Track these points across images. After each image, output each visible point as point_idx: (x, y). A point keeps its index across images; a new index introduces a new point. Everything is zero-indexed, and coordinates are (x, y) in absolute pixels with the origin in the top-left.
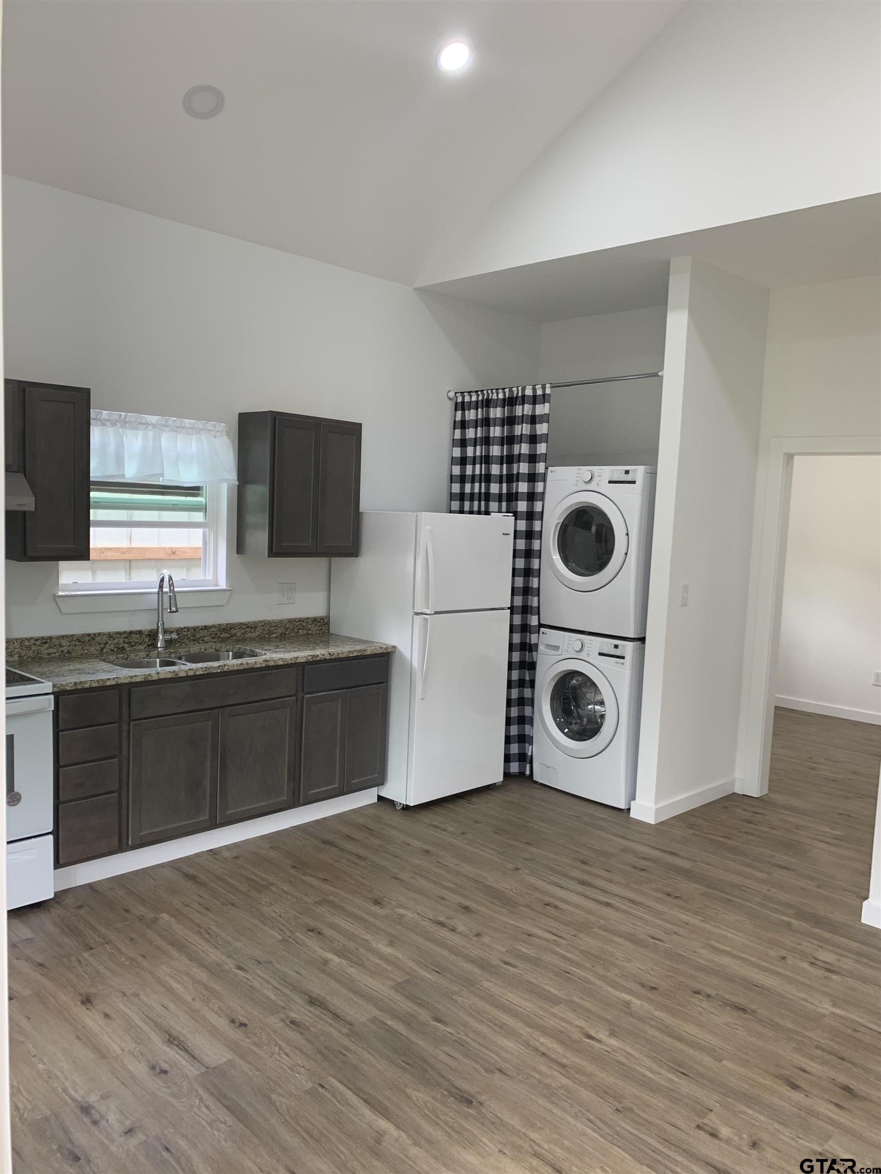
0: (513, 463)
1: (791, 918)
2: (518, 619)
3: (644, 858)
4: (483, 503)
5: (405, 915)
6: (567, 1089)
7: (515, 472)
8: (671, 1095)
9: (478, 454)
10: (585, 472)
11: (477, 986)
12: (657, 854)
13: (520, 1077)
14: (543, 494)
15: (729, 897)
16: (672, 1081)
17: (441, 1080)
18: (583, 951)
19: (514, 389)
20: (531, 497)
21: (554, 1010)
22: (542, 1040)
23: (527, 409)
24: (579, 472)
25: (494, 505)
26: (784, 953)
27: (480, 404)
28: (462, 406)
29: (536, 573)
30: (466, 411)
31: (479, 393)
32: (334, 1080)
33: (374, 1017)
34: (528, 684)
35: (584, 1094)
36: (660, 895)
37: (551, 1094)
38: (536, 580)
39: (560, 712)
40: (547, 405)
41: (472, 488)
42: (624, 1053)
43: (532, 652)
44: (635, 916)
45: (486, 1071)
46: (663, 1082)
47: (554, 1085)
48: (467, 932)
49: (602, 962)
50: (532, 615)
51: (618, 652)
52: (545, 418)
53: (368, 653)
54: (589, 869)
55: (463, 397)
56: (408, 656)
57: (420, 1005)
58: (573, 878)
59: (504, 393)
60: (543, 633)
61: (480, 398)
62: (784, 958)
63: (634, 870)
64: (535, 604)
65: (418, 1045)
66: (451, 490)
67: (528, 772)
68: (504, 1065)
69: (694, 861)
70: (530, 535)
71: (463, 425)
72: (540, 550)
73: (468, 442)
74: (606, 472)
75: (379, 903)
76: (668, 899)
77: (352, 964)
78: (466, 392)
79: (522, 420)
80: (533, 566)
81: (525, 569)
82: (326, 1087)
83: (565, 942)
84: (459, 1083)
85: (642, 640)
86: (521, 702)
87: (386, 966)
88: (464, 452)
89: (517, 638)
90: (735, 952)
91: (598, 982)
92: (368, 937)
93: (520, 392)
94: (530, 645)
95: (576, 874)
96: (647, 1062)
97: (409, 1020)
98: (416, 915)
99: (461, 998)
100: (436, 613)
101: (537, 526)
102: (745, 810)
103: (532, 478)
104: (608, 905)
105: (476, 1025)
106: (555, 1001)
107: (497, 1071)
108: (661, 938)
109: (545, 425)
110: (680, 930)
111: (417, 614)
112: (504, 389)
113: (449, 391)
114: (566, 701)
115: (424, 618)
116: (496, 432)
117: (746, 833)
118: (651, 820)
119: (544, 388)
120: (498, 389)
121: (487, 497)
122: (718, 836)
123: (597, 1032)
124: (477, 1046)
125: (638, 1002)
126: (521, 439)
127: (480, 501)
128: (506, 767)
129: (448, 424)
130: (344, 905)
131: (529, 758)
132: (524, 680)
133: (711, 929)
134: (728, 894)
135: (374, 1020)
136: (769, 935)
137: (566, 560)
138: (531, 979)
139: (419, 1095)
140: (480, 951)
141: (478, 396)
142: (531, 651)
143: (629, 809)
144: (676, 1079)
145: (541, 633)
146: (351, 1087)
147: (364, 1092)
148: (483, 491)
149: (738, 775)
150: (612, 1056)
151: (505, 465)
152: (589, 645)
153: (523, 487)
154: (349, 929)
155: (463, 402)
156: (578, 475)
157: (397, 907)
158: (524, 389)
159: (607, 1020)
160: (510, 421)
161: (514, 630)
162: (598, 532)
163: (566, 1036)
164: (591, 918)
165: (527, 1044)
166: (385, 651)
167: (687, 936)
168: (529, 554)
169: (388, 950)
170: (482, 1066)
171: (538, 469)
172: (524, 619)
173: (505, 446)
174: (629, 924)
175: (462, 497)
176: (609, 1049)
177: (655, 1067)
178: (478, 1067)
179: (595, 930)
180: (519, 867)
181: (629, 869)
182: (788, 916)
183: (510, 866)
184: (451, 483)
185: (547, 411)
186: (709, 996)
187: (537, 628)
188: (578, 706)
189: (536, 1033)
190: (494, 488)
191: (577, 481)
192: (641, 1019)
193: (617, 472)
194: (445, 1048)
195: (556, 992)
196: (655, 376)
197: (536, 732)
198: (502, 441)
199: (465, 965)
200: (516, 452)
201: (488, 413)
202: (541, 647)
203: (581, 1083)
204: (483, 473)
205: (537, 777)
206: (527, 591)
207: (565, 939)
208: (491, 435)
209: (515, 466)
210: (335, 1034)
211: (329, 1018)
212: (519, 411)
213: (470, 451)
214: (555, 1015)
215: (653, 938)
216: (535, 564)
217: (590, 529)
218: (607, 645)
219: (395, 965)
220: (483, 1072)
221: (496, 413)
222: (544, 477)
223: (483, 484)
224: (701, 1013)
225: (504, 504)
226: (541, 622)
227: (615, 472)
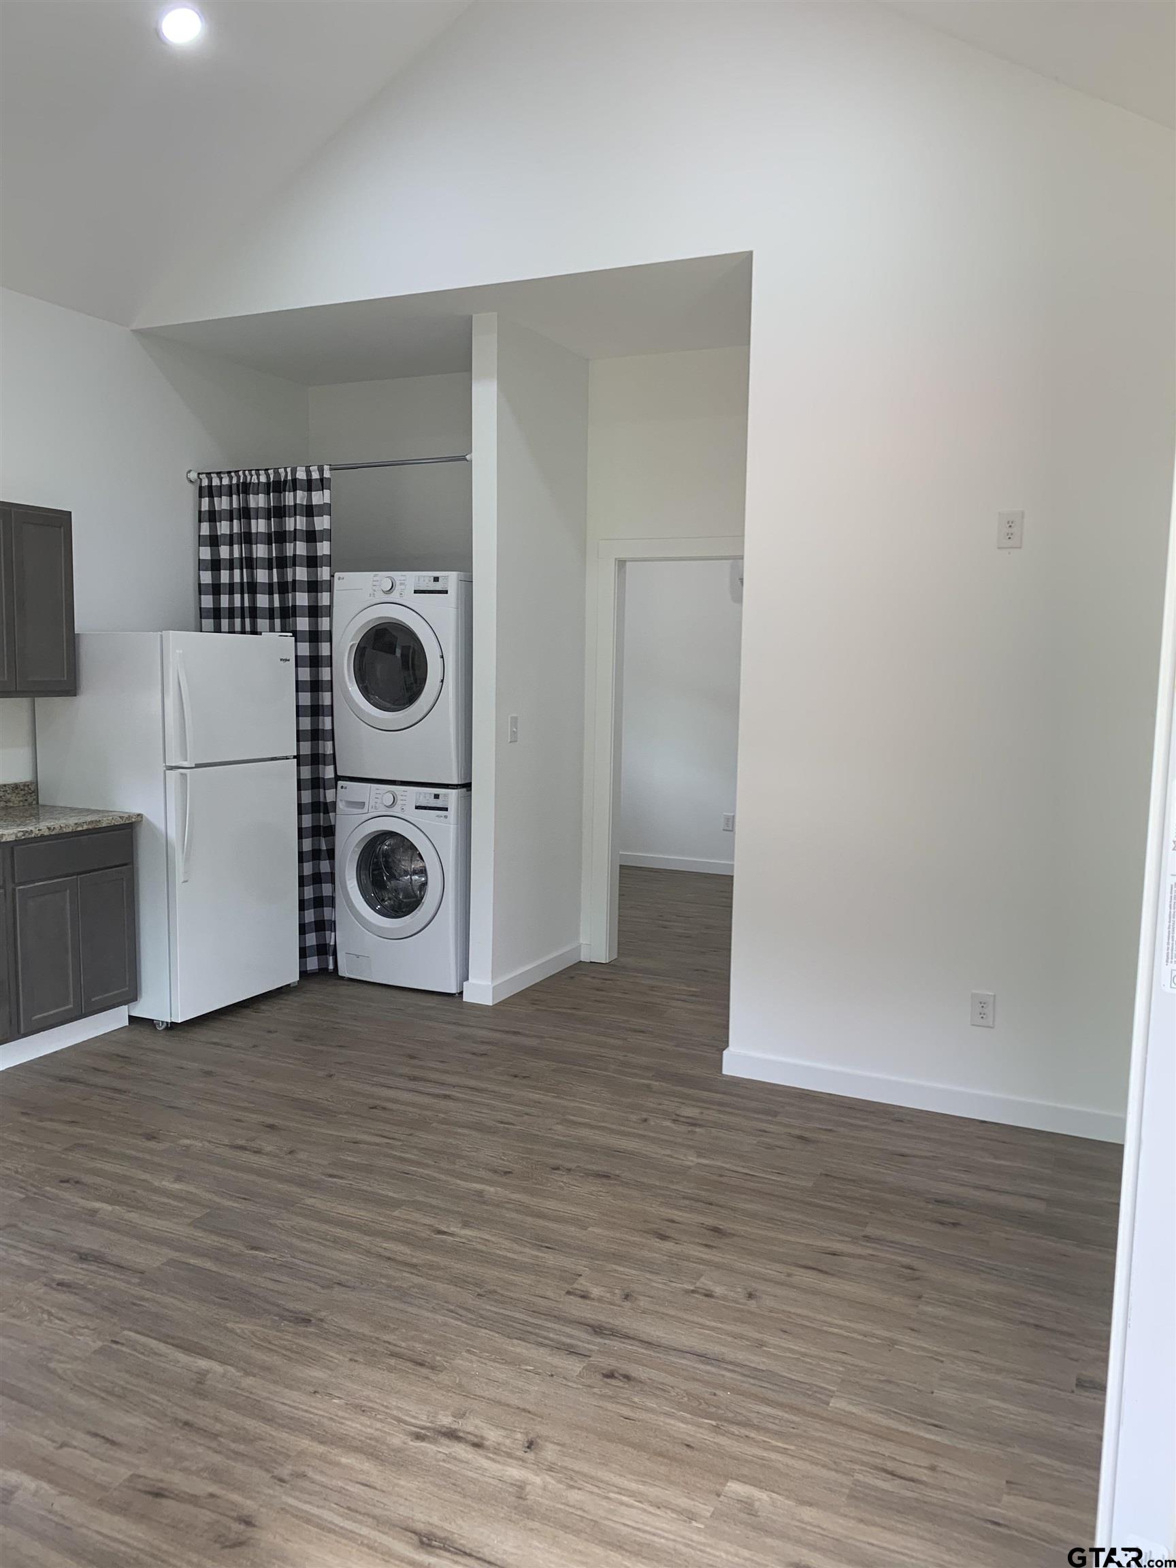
0: (287, 567)
1: (651, 1080)
2: (306, 773)
3: (483, 1042)
4: (247, 621)
5: (191, 1145)
6: (421, 1287)
7: (290, 579)
8: (536, 1269)
9: (236, 555)
10: (383, 578)
11: (299, 1205)
12: (498, 1035)
13: (364, 1286)
14: (330, 607)
15: (583, 1069)
16: (537, 1257)
17: (268, 1307)
18: (423, 1148)
19: (282, 471)
20: (314, 612)
21: (396, 1213)
22: (385, 1245)
23: (301, 497)
24: (375, 579)
25: (262, 623)
26: (645, 1115)
27: (234, 489)
28: (210, 492)
29: (327, 711)
30: (215, 499)
31: (233, 474)
32: (132, 1334)
33: (171, 1259)
34: (324, 855)
35: (440, 1287)
36: (506, 1078)
37: (402, 1294)
38: (328, 720)
39: (370, 887)
40: (327, 492)
41: (231, 601)
42: (482, 1241)
43: (328, 813)
44: (479, 1103)
45: (323, 1287)
46: (527, 1260)
47: (405, 1286)
48: (277, 1151)
49: (445, 1157)
50: (325, 765)
51: (439, 803)
52: (325, 509)
53: (104, 825)
54: (421, 1063)
55: (210, 480)
56: (160, 825)
57: (228, 1237)
58: (401, 1075)
59: (268, 476)
60: (342, 787)
61: (234, 481)
62: (645, 1120)
63: (474, 1057)
64: (329, 751)
65: (234, 1278)
66: (200, 604)
67: (331, 967)
68: (343, 1278)
69: (542, 1037)
70: (315, 661)
71: (213, 517)
72: (332, 681)
73: (221, 540)
74: (410, 580)
75: (155, 1138)
76: (516, 1080)
77: (130, 1209)
78: (213, 473)
79: (295, 511)
80: (323, 701)
81: (312, 706)
82: (121, 1341)
83: (400, 1143)
84: (291, 1305)
85: (468, 786)
86: (317, 879)
87: (176, 1203)
88: (215, 553)
89: (307, 797)
90: (594, 1123)
91: (443, 1177)
92: (146, 1176)
93: (289, 474)
94: (326, 804)
95: (405, 1070)
96: (507, 1244)
97: (216, 1255)
98: (207, 1144)
99: (279, 1221)
100: (198, 766)
101: (324, 649)
102: (594, 978)
103: (314, 587)
104: (446, 1097)
105: (304, 1245)
106: (397, 1204)
107: (335, 1286)
108: (511, 1121)
109: (326, 518)
110: (532, 1111)
111: (172, 768)
112: (267, 470)
113: (190, 471)
114: (376, 872)
115: (182, 774)
116: (259, 526)
117: (596, 1001)
118: (489, 1002)
119: (321, 470)
120: (258, 470)
121: (254, 612)
122: (565, 1008)
123: (448, 1227)
124: (307, 1265)
125: (492, 1189)
126: (294, 536)
127: (243, 618)
128: (302, 964)
129: (192, 517)
130: (106, 1146)
131: (331, 949)
132: (320, 850)
133: (566, 1103)
134: (580, 1066)
135: (171, 1262)
136: (629, 1100)
137: (366, 692)
138: (365, 1188)
139: (245, 1326)
140: (297, 1169)
141: (231, 478)
142: (326, 812)
143: (461, 993)
144: (541, 1254)
145: (339, 787)
146: (153, 1335)
147: (173, 1338)
148: (246, 604)
149: (583, 940)
150: (468, 1246)
151: (275, 571)
152: (402, 798)
153: (302, 599)
154: (117, 1171)
155: (210, 487)
156: (375, 583)
157: (180, 1139)
158: (294, 471)
159: (458, 1212)
160: (279, 512)
161: (302, 788)
162: (404, 656)
163: (413, 1236)
164: (429, 1113)
165: (368, 1252)
166: (127, 822)
167: (540, 1114)
168: (316, 686)
169: (177, 1186)
170: (316, 1283)
171: (322, 575)
172: (315, 771)
173: (274, 545)
174: (473, 1113)
175: (216, 613)
176: (463, 1240)
177: (516, 1247)
178: (312, 1285)
179: (434, 1125)
180: (332, 1073)
181: (469, 1056)
182: (648, 1078)
183: (321, 1074)
184: (200, 594)
185: (327, 500)
186: (569, 1170)
187: (334, 782)
188: (393, 877)
189: (378, 1240)
190: (262, 601)
191: (374, 590)
192: (498, 1205)
193: (424, 578)
194: (267, 1274)
195: (395, 1196)
196: (462, 459)
197: (340, 915)
198: (269, 539)
199: (280, 1186)
200: (289, 553)
201: (247, 501)
202: (341, 806)
203: (436, 1278)
204: (245, 580)
205: (343, 972)
206: (316, 735)
207: (400, 1140)
208: (254, 530)
209: (289, 571)
210: (122, 1286)
211: (110, 1270)
212: (289, 499)
213: (224, 552)
214: (398, 1219)
215: (502, 1123)
216: (326, 698)
217: (394, 653)
218: (425, 795)
219: (190, 1201)
220: (318, 1289)
221: (258, 501)
222: (330, 586)
223: (246, 596)
224: (561, 1188)
225: (277, 622)
226: (339, 774)
227: (422, 579)
